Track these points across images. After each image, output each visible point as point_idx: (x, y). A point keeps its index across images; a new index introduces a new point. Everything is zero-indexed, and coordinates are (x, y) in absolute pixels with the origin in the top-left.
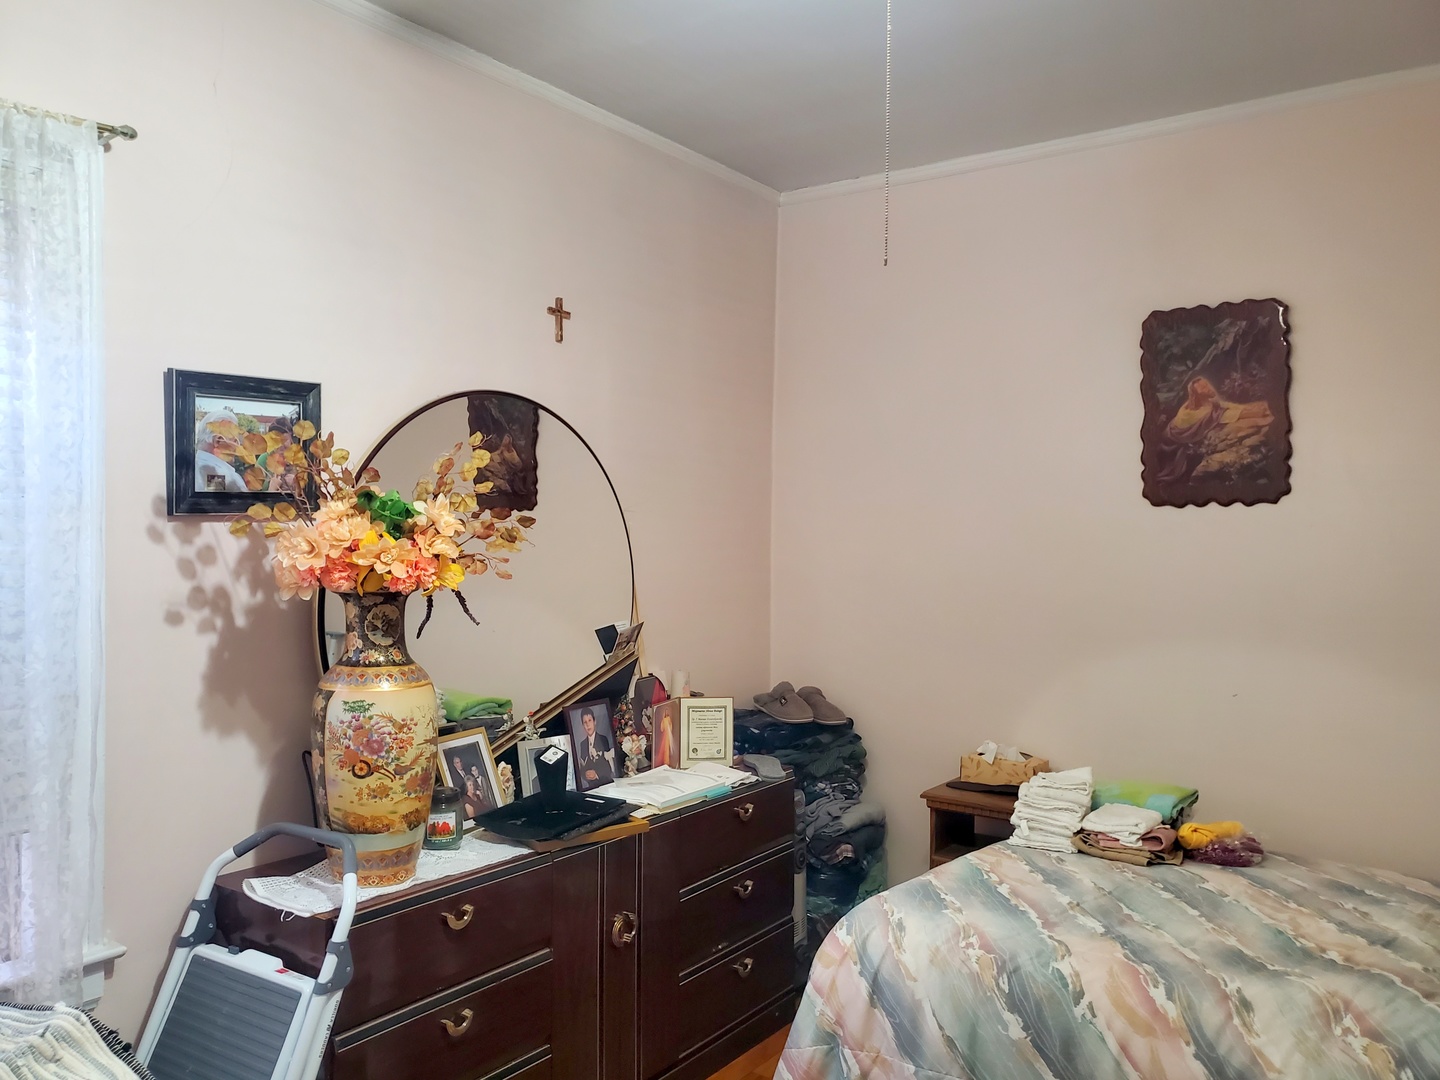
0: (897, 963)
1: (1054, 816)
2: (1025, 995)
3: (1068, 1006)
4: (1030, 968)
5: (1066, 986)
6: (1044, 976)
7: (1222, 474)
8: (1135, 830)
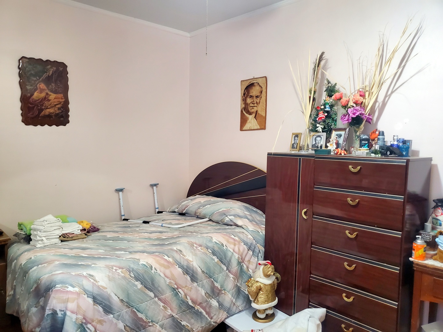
0: (98, 287)
1: (54, 233)
2: (139, 275)
3: (150, 271)
4: (136, 267)
5: (147, 267)
6: (141, 267)
7: (49, 116)
8: (79, 229)
